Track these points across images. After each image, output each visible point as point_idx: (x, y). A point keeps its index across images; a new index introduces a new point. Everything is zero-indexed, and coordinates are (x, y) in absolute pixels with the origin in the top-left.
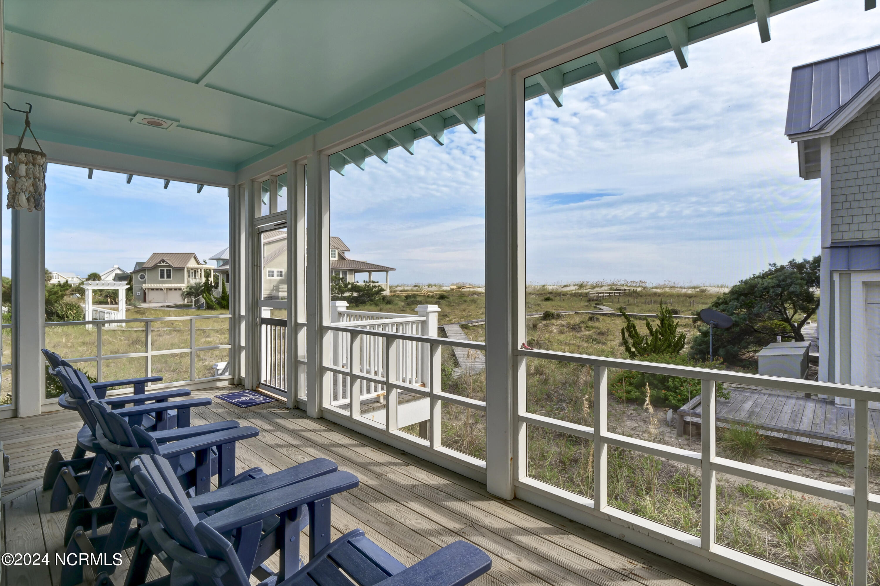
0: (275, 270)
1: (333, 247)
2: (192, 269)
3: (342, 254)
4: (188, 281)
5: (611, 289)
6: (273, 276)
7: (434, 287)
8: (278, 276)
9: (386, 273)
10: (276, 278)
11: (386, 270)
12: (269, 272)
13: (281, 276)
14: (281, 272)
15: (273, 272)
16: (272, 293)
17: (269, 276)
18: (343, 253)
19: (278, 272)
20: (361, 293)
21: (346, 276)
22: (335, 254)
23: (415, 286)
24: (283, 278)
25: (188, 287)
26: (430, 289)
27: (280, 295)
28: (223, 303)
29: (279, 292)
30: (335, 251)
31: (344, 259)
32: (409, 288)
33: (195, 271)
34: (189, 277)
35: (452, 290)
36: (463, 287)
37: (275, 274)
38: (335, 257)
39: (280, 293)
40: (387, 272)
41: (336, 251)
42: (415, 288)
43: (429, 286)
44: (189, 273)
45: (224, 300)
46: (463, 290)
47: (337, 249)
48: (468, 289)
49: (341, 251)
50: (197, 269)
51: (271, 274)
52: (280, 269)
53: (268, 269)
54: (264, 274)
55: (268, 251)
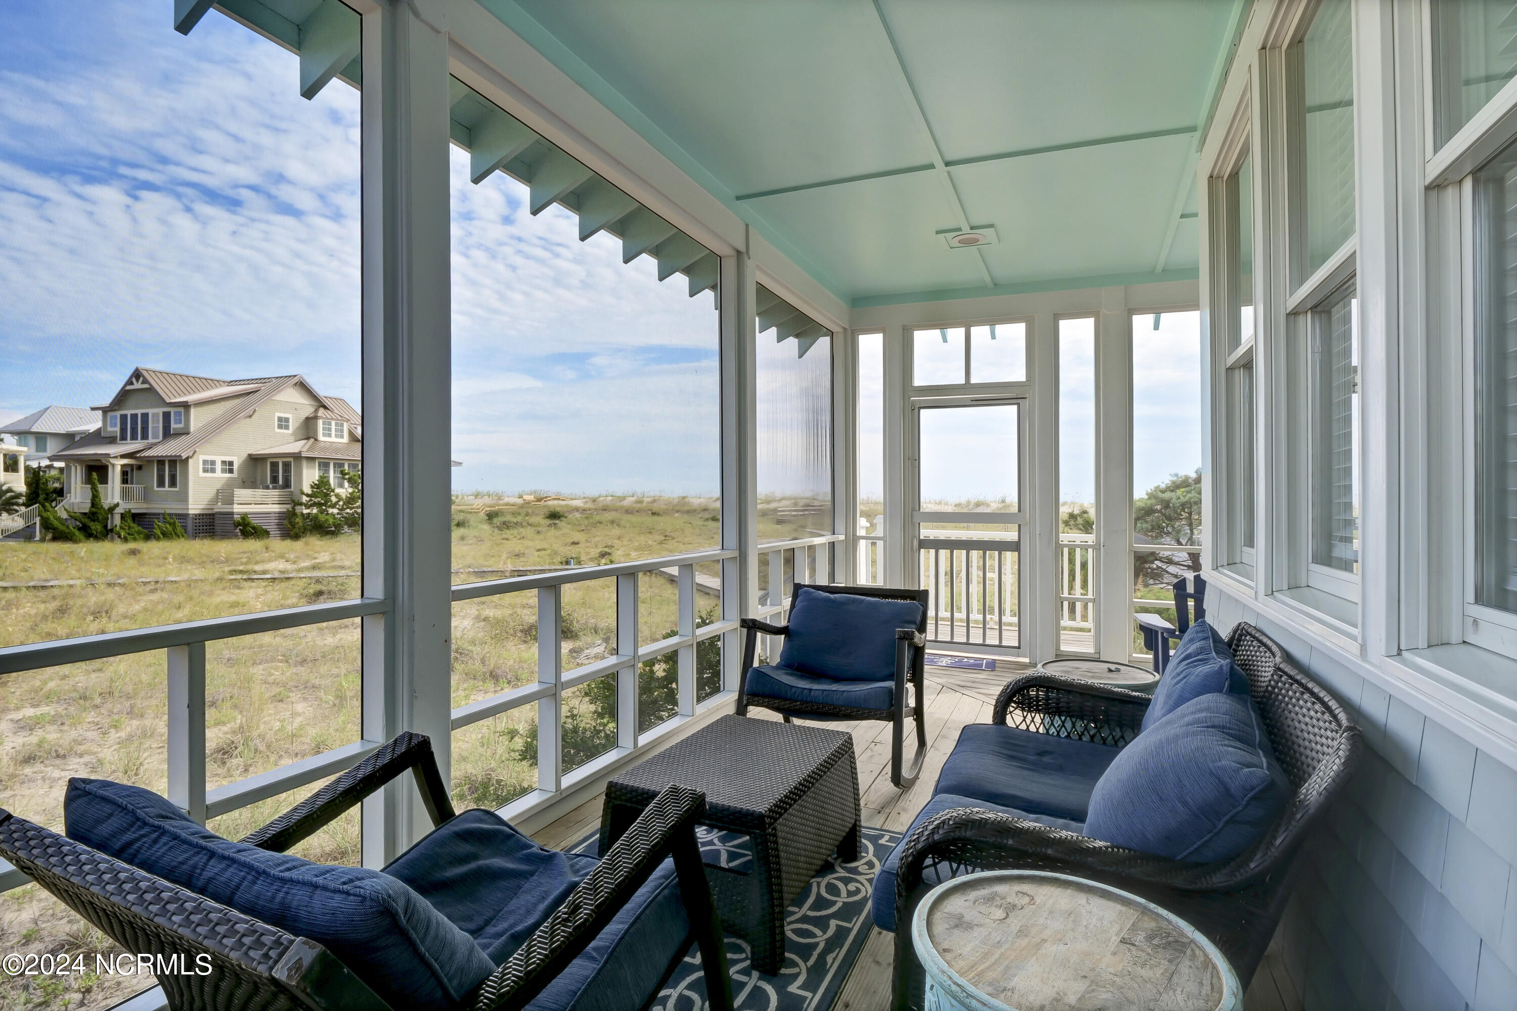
0: (218, 459)
1: (339, 418)
5: (796, 504)
6: (213, 471)
7: (486, 497)
8: (224, 471)
10: (220, 475)
12: (205, 462)
13: (231, 471)
14: (231, 463)
15: (213, 463)
16: (215, 507)
17: (205, 471)
19: (224, 462)
22: (342, 431)
24: (238, 475)
27: (235, 510)
28: (93, 527)
29: (232, 504)
30: (342, 425)
35: (527, 503)
36: (546, 497)
37: (219, 467)
38: (342, 437)
39: (235, 506)
41: (345, 424)
43: (477, 495)
45: (94, 521)
46: (547, 504)
47: (348, 420)
48: (556, 502)
49: (353, 426)
51: (209, 467)
52: (228, 459)
53: (202, 458)
54: (195, 469)
55: (197, 419)
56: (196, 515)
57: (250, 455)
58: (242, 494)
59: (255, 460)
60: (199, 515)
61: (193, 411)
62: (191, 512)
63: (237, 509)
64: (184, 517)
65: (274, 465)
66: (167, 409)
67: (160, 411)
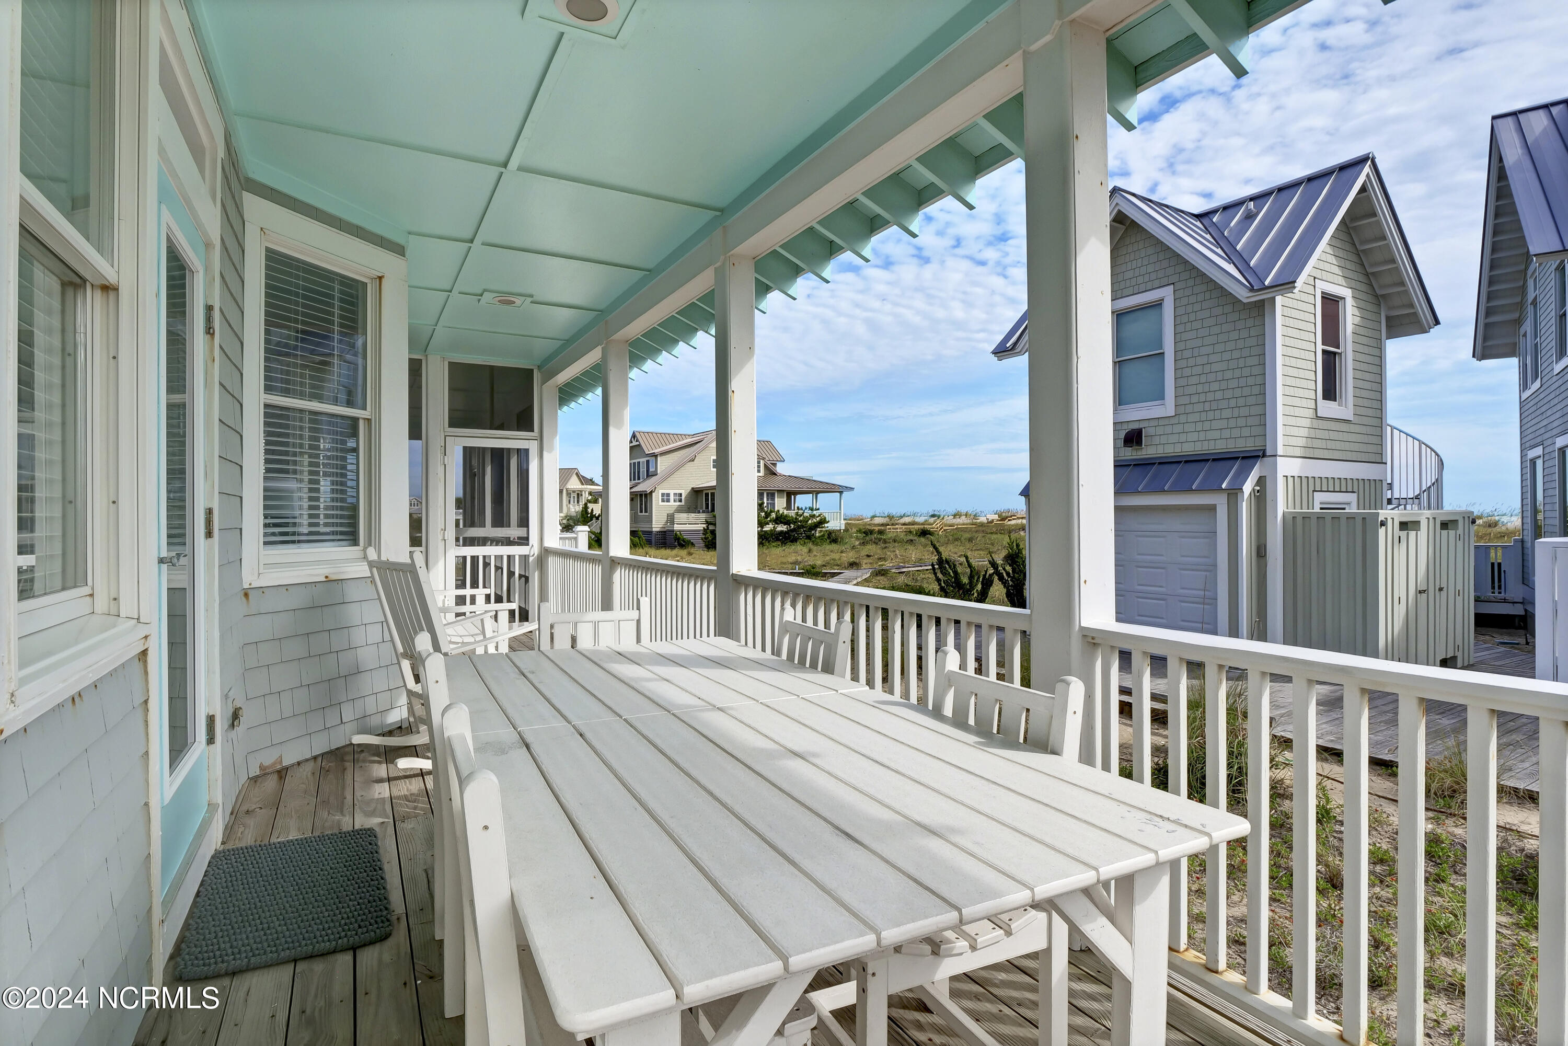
0: (672, 492)
2: (574, 492)
3: (772, 467)
4: (569, 509)
6: (668, 501)
7: (964, 517)
8: (675, 500)
9: (838, 494)
10: (673, 504)
11: (840, 490)
12: (663, 495)
13: (680, 501)
14: (681, 495)
15: (668, 495)
16: (666, 526)
17: (663, 501)
18: (775, 465)
19: (675, 494)
20: (792, 526)
21: (773, 499)
22: (759, 467)
23: (933, 516)
24: (683, 503)
25: (566, 517)
26: (958, 521)
27: (674, 529)
30: (759, 462)
31: (775, 474)
32: (920, 520)
33: (578, 494)
34: (569, 503)
37: (672, 498)
39: (675, 525)
40: (841, 493)
41: (762, 461)
42: (932, 520)
43: (957, 515)
44: (570, 497)
46: (1010, 523)
47: (764, 459)
49: (770, 462)
50: (581, 491)
51: (666, 498)
52: (678, 492)
53: (661, 491)
54: (656, 499)
55: (663, 464)
56: (657, 532)
57: (693, 488)
58: (682, 517)
59: (696, 492)
60: (660, 532)
61: (659, 458)
62: (654, 530)
63: (677, 527)
64: (650, 533)
65: (707, 495)
66: (647, 459)
67: (645, 460)
